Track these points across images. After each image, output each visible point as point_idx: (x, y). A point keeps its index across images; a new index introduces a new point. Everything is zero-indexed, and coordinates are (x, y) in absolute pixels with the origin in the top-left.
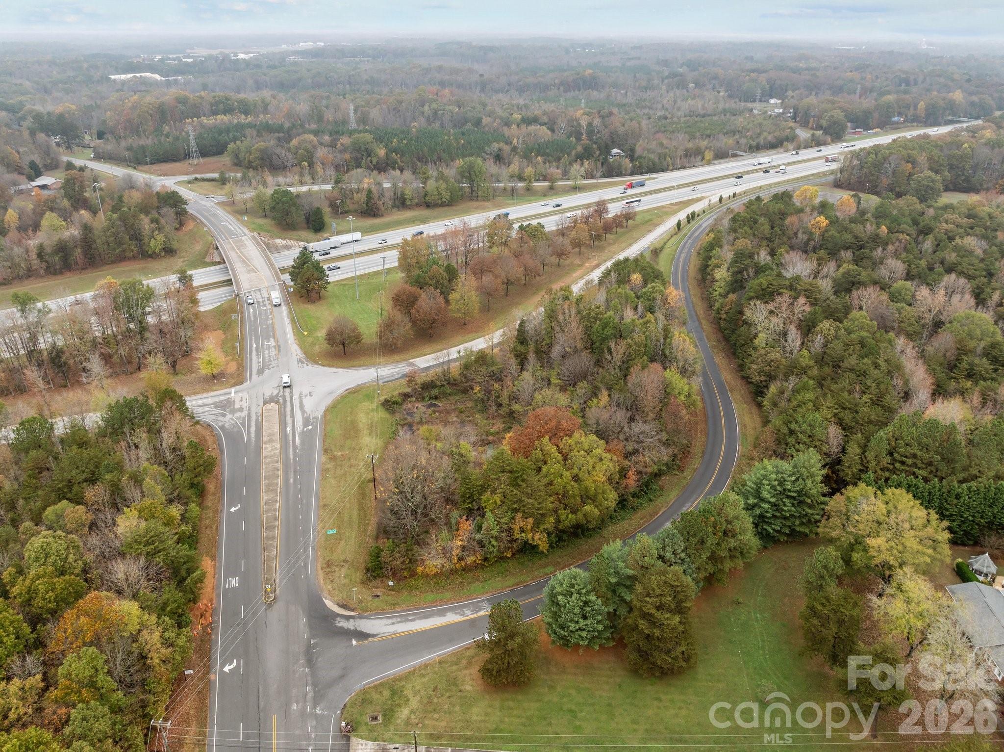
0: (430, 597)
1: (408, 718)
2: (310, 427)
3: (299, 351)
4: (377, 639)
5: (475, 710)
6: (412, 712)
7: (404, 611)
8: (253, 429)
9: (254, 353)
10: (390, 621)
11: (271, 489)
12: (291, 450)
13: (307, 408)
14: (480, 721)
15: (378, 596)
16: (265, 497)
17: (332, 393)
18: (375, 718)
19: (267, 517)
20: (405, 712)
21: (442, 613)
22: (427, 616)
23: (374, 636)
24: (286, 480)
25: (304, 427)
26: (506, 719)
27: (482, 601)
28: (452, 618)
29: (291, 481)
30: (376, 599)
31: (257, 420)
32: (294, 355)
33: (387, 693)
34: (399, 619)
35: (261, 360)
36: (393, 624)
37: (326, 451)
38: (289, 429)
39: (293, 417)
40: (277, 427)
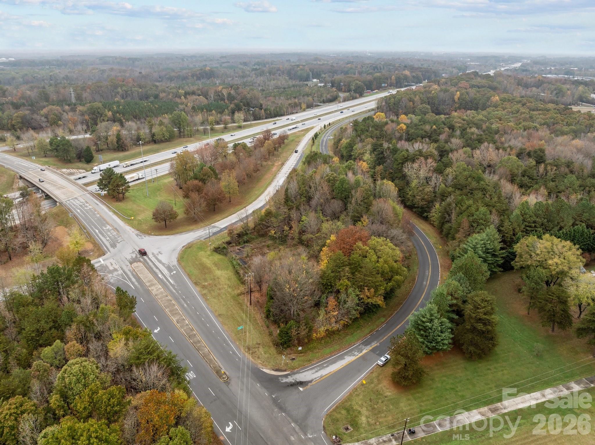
0: (327, 350)
1: (368, 422)
2: (175, 272)
3: (133, 230)
4: (313, 383)
5: (402, 405)
6: (367, 417)
7: (317, 363)
8: (134, 280)
9: (100, 235)
10: (314, 371)
11: (174, 313)
12: (171, 288)
13: (164, 261)
14: (410, 410)
15: (294, 359)
16: (174, 319)
17: (174, 250)
18: (347, 429)
19: (184, 330)
20: (363, 419)
21: (341, 358)
22: (334, 362)
23: (311, 381)
24: (182, 306)
25: (170, 273)
26: (422, 404)
27: (359, 345)
28: (349, 359)
29: (185, 305)
30: (294, 361)
31: (133, 274)
32: (131, 232)
33: (344, 412)
34: (318, 368)
35: (108, 238)
36: (317, 372)
37: (196, 284)
38: (160, 276)
39: (157, 268)
40: (151, 277)
